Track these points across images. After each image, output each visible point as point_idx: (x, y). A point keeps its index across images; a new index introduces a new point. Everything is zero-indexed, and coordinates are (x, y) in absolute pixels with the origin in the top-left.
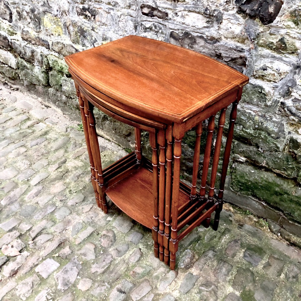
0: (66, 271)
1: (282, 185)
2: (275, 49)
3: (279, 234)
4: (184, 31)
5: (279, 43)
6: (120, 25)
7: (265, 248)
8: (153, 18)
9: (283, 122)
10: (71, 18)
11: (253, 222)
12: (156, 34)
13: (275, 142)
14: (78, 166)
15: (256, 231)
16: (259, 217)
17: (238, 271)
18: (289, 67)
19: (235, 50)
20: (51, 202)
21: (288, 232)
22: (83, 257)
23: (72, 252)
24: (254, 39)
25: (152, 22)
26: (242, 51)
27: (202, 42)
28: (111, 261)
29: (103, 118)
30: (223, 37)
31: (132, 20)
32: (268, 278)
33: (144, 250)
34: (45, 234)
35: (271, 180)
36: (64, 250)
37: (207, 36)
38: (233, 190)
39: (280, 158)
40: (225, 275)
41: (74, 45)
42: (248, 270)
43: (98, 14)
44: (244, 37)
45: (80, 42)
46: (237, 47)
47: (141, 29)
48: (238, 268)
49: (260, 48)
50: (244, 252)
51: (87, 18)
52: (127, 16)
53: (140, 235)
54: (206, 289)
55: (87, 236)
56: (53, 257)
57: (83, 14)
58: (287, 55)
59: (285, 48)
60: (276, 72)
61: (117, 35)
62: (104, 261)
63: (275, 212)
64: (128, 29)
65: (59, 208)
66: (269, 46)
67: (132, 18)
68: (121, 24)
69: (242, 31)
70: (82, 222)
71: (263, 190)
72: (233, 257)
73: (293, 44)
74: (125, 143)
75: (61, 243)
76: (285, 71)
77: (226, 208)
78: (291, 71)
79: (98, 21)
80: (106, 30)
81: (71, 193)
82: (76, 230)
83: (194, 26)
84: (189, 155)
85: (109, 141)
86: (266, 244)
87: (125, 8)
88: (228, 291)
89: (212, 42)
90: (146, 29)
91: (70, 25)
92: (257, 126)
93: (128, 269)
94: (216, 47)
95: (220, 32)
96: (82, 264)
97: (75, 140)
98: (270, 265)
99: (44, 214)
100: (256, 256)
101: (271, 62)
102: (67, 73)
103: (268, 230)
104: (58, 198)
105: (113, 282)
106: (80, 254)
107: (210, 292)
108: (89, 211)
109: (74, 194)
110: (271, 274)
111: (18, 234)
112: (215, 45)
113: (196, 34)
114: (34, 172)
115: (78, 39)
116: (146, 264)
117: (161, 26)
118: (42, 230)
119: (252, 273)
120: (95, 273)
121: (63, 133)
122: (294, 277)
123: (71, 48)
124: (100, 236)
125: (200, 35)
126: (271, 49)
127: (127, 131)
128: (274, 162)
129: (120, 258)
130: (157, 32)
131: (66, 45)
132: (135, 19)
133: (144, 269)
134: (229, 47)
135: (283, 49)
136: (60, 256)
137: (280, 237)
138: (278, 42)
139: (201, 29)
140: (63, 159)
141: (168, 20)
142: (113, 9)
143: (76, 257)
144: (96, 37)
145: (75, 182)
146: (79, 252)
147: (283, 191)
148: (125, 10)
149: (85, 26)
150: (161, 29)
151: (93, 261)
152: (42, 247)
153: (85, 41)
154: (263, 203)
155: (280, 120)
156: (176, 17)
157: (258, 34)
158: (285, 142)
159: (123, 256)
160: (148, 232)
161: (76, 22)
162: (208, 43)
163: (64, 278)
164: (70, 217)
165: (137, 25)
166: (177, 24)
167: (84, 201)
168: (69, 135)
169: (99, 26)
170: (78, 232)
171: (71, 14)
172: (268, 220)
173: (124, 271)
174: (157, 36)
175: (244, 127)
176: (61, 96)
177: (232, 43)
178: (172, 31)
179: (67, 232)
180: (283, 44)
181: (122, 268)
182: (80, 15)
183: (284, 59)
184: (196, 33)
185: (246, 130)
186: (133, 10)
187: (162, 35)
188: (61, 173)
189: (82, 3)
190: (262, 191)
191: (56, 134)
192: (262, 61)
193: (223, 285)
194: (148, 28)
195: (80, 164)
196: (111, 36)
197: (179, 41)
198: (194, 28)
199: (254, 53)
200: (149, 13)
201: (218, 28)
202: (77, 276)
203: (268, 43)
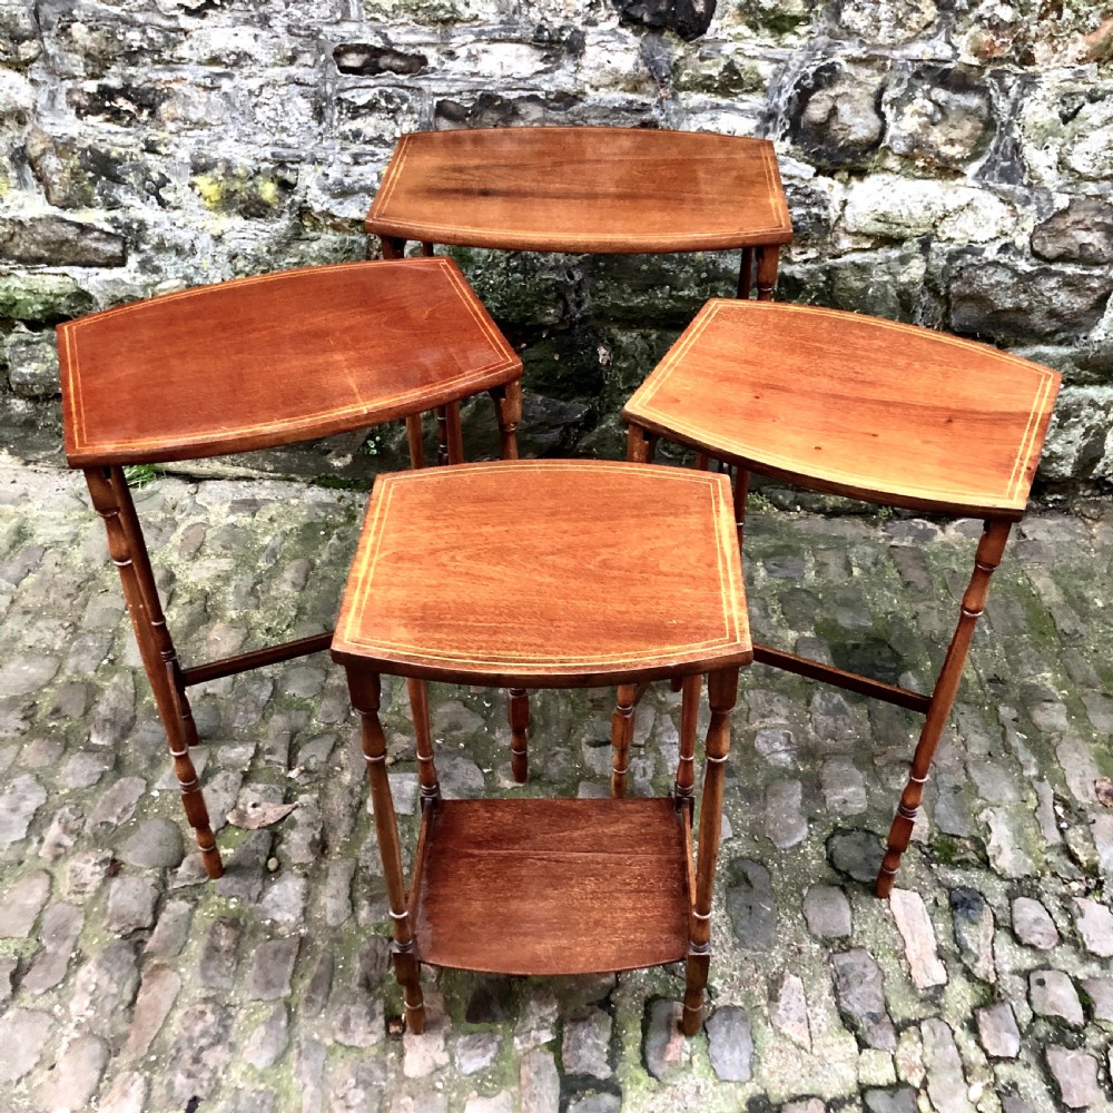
2: (717, 88)
3: (799, 508)
4: (479, 93)
5: (725, 74)
6: (260, 117)
7: (794, 543)
8: (379, 77)
10: (47, 129)
12: (393, 117)
14: (227, 571)
17: (780, 602)
18: (753, 120)
19: (627, 110)
22: (454, 733)
24: (666, 76)
25: (374, 87)
26: (644, 108)
27: (535, 112)
30: (587, 89)
31: (304, 96)
32: (837, 586)
34: (308, 741)
36: (394, 745)
37: (548, 93)
41: (68, 215)
42: (795, 590)
43: (167, 97)
44: (643, 77)
45: (98, 198)
46: (630, 102)
47: (341, 113)
48: (776, 597)
49: (682, 95)
50: (764, 565)
51: (120, 119)
52: (286, 88)
57: (99, 110)
58: (744, 97)
59: (739, 83)
61: (251, 146)
64: (293, 120)
65: (283, 678)
66: (704, 85)
67: (304, 88)
68: (260, 114)
69: (637, 64)
73: (753, 70)
74: (311, 465)
76: (747, 131)
78: (758, 128)
79: (174, 120)
80: (206, 140)
81: (278, 634)
83: (508, 76)
85: (249, 479)
86: (790, 535)
87: (275, 65)
88: (790, 639)
89: (561, 105)
90: (356, 112)
91: (44, 152)
92: (704, 275)
93: (575, 705)
94: (578, 114)
95: (579, 76)
96: (468, 746)
98: (825, 565)
99: (256, 706)
100: (790, 562)
101: (712, 119)
103: (773, 510)
105: (567, 739)
106: (443, 731)
109: (288, 632)
110: (837, 577)
111: (234, 777)
112: (575, 108)
113: (513, 95)
114: (109, 636)
115: (85, 191)
117: (406, 93)
118: (291, 742)
119: (805, 591)
122: (875, 564)
123: (55, 227)
125: (526, 94)
126: (708, 91)
130: (394, 111)
131: (28, 224)
132: (313, 89)
134: (610, 106)
135: (734, 87)
137: (803, 512)
138: (722, 72)
139: (528, 79)
141: (427, 73)
142: (230, 76)
143: (439, 741)
144: (163, 171)
145: (257, 607)
146: (436, 731)
148: (277, 70)
149: (114, 145)
150: (404, 100)
151: (486, 729)
152: (332, 768)
153: (119, 193)
156: (451, 62)
157: (675, 64)
161: (74, 139)
162: (553, 109)
163: (453, 790)
164: (333, 681)
165: (324, 104)
166: (456, 80)
169: (178, 133)
170: (388, 696)
171: (47, 119)
172: (764, 489)
173: (569, 711)
174: (396, 122)
175: (673, 288)
177: (617, 97)
178: (440, 99)
180: (734, 75)
181: (561, 710)
182: (86, 114)
183: (740, 106)
184: (513, 93)
185: (681, 293)
186: (306, 65)
187: (409, 117)
188: (195, 606)
189: (96, 76)
191: (59, 525)
192: (692, 122)
193: (774, 636)
194: (364, 107)
195: (225, 564)
196: (227, 156)
197: (464, 121)
198: (510, 80)
199: (673, 107)
200: (365, 64)
201: (575, 68)
202: (481, 770)
203: (701, 79)
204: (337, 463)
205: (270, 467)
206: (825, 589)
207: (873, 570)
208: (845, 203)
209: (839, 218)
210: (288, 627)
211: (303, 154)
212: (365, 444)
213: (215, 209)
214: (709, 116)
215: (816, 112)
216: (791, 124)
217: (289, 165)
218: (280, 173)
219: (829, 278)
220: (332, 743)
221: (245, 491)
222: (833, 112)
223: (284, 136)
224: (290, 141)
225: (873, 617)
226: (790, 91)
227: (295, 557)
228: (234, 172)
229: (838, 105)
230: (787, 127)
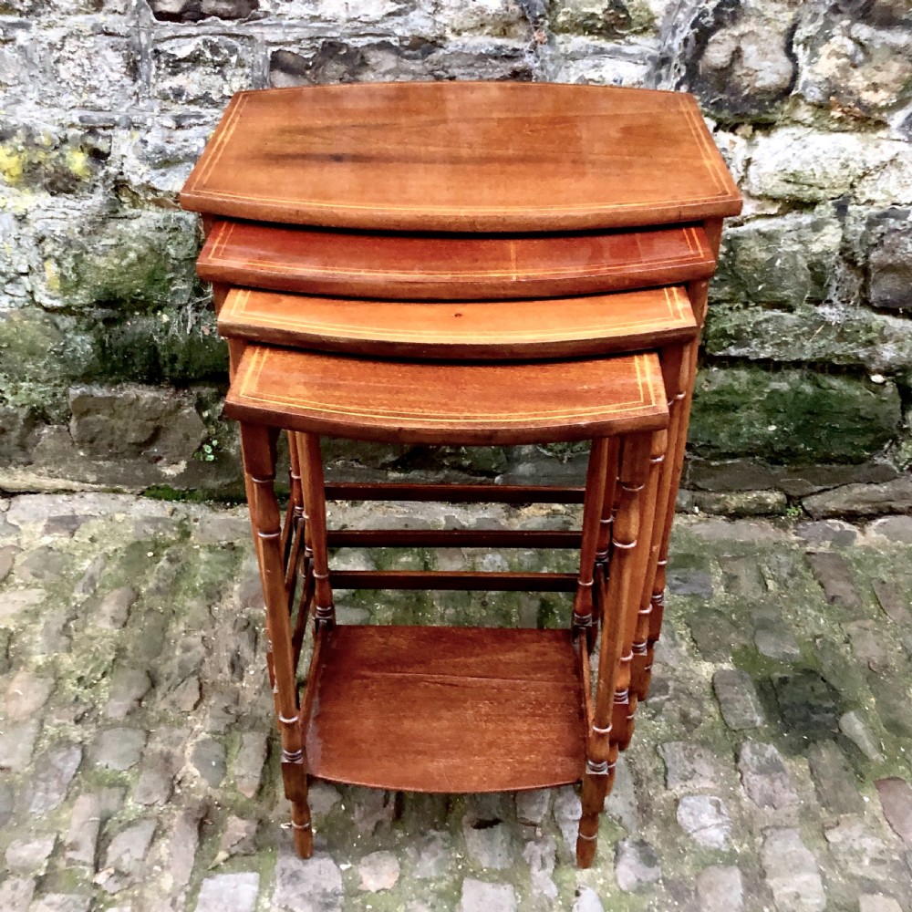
0: (291, 876)
2: (601, 29)
3: (696, 509)
4: (321, 41)
5: (612, 11)
6: (64, 75)
7: (694, 552)
8: (202, 24)
14: (36, 605)
17: (688, 625)
18: (642, 66)
19: (495, 57)
21: (713, 494)
23: (260, 823)
24: (541, 16)
25: (198, 35)
26: (514, 55)
27: (389, 61)
30: (449, 34)
31: (114, 48)
32: (752, 603)
34: (122, 830)
36: (228, 833)
37: (402, 39)
38: (550, 454)
40: (672, 646)
42: (704, 610)
44: (513, 18)
46: (499, 48)
47: (159, 68)
48: (683, 620)
49: (559, 38)
52: (92, 39)
54: (664, 698)
56: (215, 867)
58: (633, 39)
59: (626, 23)
61: (55, 110)
64: (102, 77)
65: (95, 743)
66: (586, 26)
67: (114, 39)
68: (65, 71)
69: (506, 1)
70: (208, 736)
73: (644, 8)
74: (139, 473)
75: (202, 823)
76: (635, 80)
77: (545, 512)
78: (648, 76)
81: (92, 685)
82: (214, 763)
83: (355, 19)
85: (69, 492)
86: (690, 542)
87: (78, 12)
88: (704, 674)
89: (418, 53)
90: (176, 66)
94: (438, 62)
95: (439, 18)
96: (320, 831)
98: (736, 577)
99: (60, 783)
100: (695, 575)
101: (595, 66)
104: (59, 718)
107: (677, 697)
108: (201, 697)
109: (104, 682)
110: (751, 593)
111: (26, 885)
112: (432, 57)
113: (361, 42)
117: (235, 43)
118: (101, 830)
119: (718, 612)
122: (792, 575)
125: (376, 40)
126: (591, 33)
127: (142, 427)
130: (221, 65)
132: (125, 40)
134: (475, 53)
135: (621, 27)
136: (237, 853)
137: (702, 515)
138: (607, 10)
139: (377, 22)
141: (259, 18)
142: (26, 27)
145: (69, 650)
148: (81, 18)
150: (233, 50)
151: (343, 807)
152: (150, 868)
156: (287, 4)
162: (408, 57)
163: (303, 895)
164: (156, 746)
165: (139, 58)
166: (294, 26)
167: (154, 684)
170: (223, 765)
174: (224, 77)
177: (484, 42)
178: (275, 49)
179: (188, 787)
180: (622, 12)
183: (627, 49)
184: (361, 39)
186: (115, 12)
187: (240, 71)
192: (572, 71)
193: (685, 670)
194: (185, 60)
195: (36, 596)
196: (27, 121)
197: (303, 74)
198: (357, 24)
199: (549, 52)
200: (185, 9)
201: (433, 8)
202: (338, 866)
203: (581, 18)
204: (170, 471)
205: (93, 478)
206: (738, 607)
207: (791, 583)
208: (749, 162)
209: (742, 180)
210: (104, 675)
211: (117, 118)
212: (200, 449)
213: (17, 185)
214: (591, 63)
215: (717, 54)
216: (688, 71)
217: (101, 131)
218: (90, 140)
219: (731, 249)
220: (150, 832)
221: (63, 506)
222: (737, 54)
223: (93, 96)
224: (101, 102)
225: (799, 642)
226: (687, 31)
227: (117, 585)
228: (36, 140)
229: (743, 46)
230: (683, 74)
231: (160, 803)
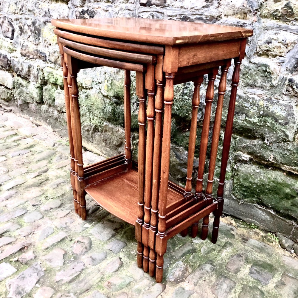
0: (23, 277)
1: (294, 185)
2: (280, 16)
3: (293, 251)
4: (183, 16)
5: (284, 9)
7: (276, 265)
8: (151, 8)
9: (291, 104)
11: (260, 237)
13: (283, 130)
14: (61, 176)
15: (264, 247)
16: (267, 232)
17: (242, 289)
19: (236, 26)
20: (22, 206)
22: (48, 263)
23: (35, 257)
24: (257, 10)
25: (149, 12)
26: (243, 25)
28: (83, 270)
29: (94, 129)
31: (129, 14)
33: (125, 259)
34: (7, 237)
35: (279, 180)
36: (26, 254)
37: (207, 17)
38: (235, 198)
39: (290, 150)
40: (226, 292)
42: (256, 288)
43: (96, 14)
44: (246, 10)
46: (238, 22)
48: (243, 285)
49: (263, 20)
50: (250, 268)
52: (124, 11)
53: (121, 244)
55: (57, 241)
56: (10, 261)
57: (81, 17)
58: (294, 23)
59: (292, 14)
60: (282, 44)
62: (74, 268)
63: (286, 222)
65: (30, 213)
66: (274, 16)
67: (130, 11)
70: (54, 227)
71: (270, 193)
72: (236, 273)
74: (115, 155)
75: (24, 248)
76: (292, 41)
77: (227, 222)
81: (47, 199)
82: (46, 234)
83: (193, 8)
84: (185, 159)
85: (99, 155)
86: (277, 261)
87: (123, 2)
92: (262, 113)
93: (102, 280)
95: (220, 9)
96: (46, 271)
97: (61, 153)
98: (285, 285)
99: (11, 217)
100: (265, 273)
102: (61, 84)
103: (278, 246)
104: (30, 202)
105: (81, 294)
106: (45, 259)
108: (65, 216)
109: (50, 200)
110: (286, 295)
114: (10, 178)
116: (126, 275)
117: (159, 15)
119: (262, 293)
120: (60, 282)
121: (51, 147)
124: (73, 242)
125: (198, 16)
126: (276, 19)
127: (118, 141)
128: (283, 156)
129: (94, 267)
132: (133, 12)
133: (123, 280)
134: (230, 23)
135: (289, 16)
136: (19, 261)
137: (294, 255)
138: (284, 7)
140: (45, 169)
141: (166, 7)
142: (111, 6)
143: (39, 263)
145: (54, 189)
146: (44, 258)
147: (294, 192)
148: (124, 4)
151: (59, 268)
154: (270, 211)
155: (288, 102)
156: (175, 2)
157: (262, 4)
158: (295, 128)
159: (98, 265)
160: (132, 241)
163: (18, 285)
164: (40, 222)
166: (175, 10)
167: (60, 207)
168: (55, 149)
170: (47, 236)
172: (278, 234)
173: (97, 281)
175: (247, 116)
176: (53, 112)
177: (233, 20)
178: (170, 18)
179: (34, 237)
180: (289, 9)
181: (94, 279)
182: (78, 18)
183: (291, 27)
184: (194, 16)
185: (250, 119)
186: (131, 3)
188: (40, 181)
189: (82, 6)
190: (270, 196)
191: (42, 148)
192: (266, 35)
198: (193, 10)
199: (257, 26)
200: (147, 3)
201: (218, 5)
202: (36, 284)
203: (272, 11)
205: (105, 153)
214: (275, 32)
231: (22, 236)
